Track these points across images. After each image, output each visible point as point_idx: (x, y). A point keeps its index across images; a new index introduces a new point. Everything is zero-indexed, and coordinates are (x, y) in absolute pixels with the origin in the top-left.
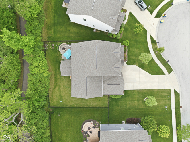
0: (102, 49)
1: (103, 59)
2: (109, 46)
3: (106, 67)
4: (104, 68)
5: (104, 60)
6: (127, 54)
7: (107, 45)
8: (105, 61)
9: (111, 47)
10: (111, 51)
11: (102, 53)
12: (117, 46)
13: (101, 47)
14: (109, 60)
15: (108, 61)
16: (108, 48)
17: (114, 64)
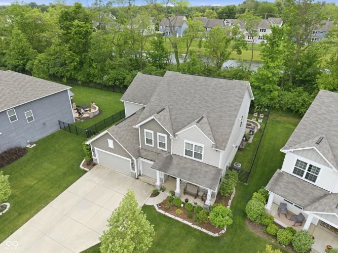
0: (224, 90)
1: (196, 90)
2: (225, 112)
3: (175, 94)
4: (175, 87)
5: (193, 91)
6: (181, 220)
7: (230, 107)
8: (191, 93)
9: (221, 117)
10: (209, 113)
11: (213, 88)
12: (217, 137)
13: (228, 90)
14: (188, 102)
15: (187, 100)
16: (221, 107)
17: (170, 115)
